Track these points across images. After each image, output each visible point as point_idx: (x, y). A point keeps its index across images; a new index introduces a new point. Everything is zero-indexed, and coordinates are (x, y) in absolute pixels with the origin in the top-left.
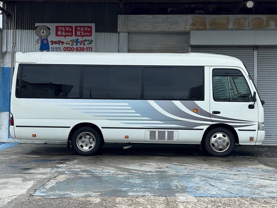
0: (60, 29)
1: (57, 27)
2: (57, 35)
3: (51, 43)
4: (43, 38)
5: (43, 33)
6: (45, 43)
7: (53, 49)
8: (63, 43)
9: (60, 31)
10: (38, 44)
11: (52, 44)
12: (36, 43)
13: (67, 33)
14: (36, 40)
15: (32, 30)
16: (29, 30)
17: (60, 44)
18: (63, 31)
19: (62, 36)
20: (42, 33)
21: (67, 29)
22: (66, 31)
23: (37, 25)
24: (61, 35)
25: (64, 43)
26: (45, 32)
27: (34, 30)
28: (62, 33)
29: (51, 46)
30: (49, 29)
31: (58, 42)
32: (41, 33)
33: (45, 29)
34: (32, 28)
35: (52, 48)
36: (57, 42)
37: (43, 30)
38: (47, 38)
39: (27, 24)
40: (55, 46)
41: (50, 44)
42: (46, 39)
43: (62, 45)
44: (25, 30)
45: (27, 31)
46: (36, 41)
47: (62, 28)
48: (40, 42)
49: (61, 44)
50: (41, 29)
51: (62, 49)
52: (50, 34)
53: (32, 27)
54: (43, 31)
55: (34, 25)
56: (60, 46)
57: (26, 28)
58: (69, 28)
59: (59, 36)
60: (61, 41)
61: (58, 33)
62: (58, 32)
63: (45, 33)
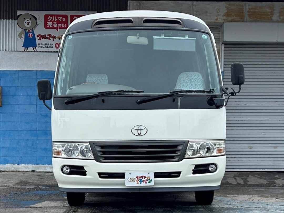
0: (50, 18)
1: (46, 16)
2: (46, 27)
3: (38, 37)
4: (27, 30)
5: (28, 23)
6: (31, 37)
7: (42, 46)
8: (54, 37)
9: (50, 21)
10: (22, 38)
11: (40, 39)
12: (18, 38)
13: (59, 24)
14: (18, 33)
15: (12, 19)
16: (9, 19)
17: (50, 40)
18: (54, 21)
19: (53, 28)
20: (26, 25)
21: (60, 18)
22: (58, 22)
23: (19, 13)
24: (52, 26)
25: (56, 38)
26: (31, 22)
27: (15, 20)
28: (53, 24)
29: (38, 42)
30: (36, 19)
31: (48, 37)
32: (25, 23)
33: (31, 19)
34: (13, 17)
35: (39, 44)
36: (46, 36)
37: (28, 20)
38: (33, 30)
39: (6, 11)
40: (43, 41)
41: (37, 39)
42: (31, 33)
43: (53, 40)
44: (4, 19)
45: (6, 22)
46: (18, 35)
47: (54, 17)
48: (23, 36)
49: (51, 38)
50: (24, 19)
51: (54, 46)
52: (36, 25)
53: (12, 15)
54: (27, 22)
55: (15, 13)
56: (51, 41)
57: (5, 17)
58: (63, 18)
59: (50, 28)
60: (52, 36)
61: (48, 25)
62: (47, 23)
63: (30, 24)
